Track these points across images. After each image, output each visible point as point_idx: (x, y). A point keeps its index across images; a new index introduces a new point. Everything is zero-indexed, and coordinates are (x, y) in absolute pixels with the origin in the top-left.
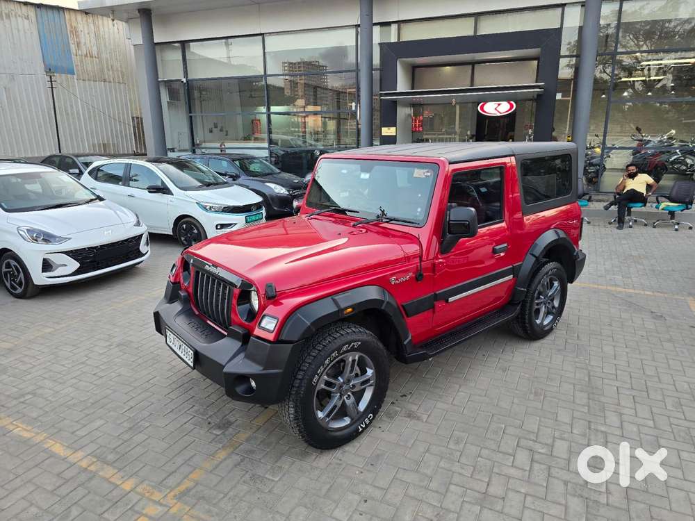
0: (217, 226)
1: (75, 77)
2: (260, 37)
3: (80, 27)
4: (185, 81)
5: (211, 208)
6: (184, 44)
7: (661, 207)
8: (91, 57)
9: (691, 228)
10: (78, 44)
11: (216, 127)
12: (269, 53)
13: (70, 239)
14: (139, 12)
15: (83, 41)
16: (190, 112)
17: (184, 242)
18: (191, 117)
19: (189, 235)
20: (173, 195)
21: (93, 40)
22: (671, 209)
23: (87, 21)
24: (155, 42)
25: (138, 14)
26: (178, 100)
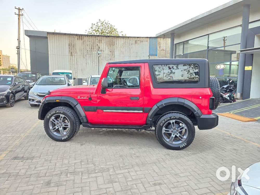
1: (157, 56)
3: (161, 42)
4: (182, 55)
6: (184, 43)
8: (163, 50)
10: (160, 47)
12: (211, 41)
14: (171, 34)
15: (161, 46)
21: (165, 45)
23: (163, 40)
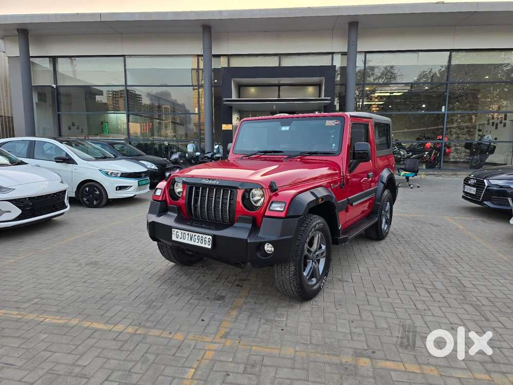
0: (116, 188)
2: (122, 58)
4: (55, 87)
5: (112, 173)
6: (54, 59)
7: (401, 175)
9: (418, 187)
11: (73, 125)
12: (129, 70)
13: (14, 189)
14: (18, 31)
16: (59, 111)
17: (86, 202)
18: (59, 115)
19: (91, 196)
20: (77, 164)
22: (408, 176)
24: (31, 55)
25: (17, 33)
26: (45, 101)
